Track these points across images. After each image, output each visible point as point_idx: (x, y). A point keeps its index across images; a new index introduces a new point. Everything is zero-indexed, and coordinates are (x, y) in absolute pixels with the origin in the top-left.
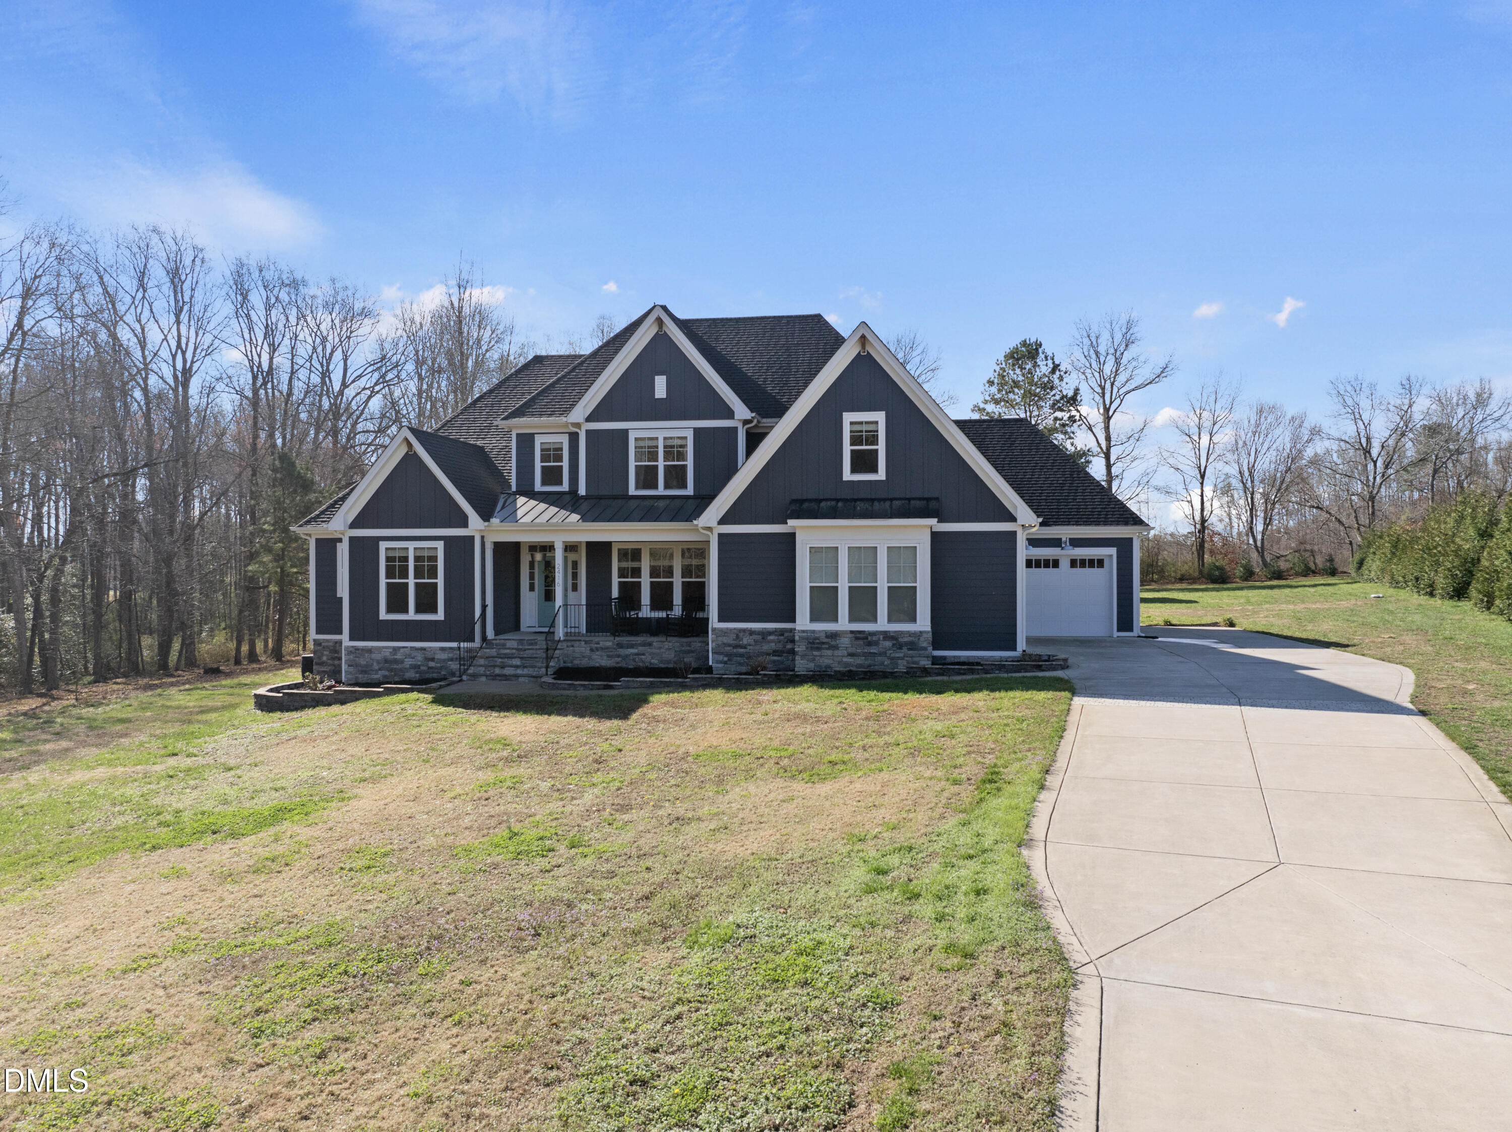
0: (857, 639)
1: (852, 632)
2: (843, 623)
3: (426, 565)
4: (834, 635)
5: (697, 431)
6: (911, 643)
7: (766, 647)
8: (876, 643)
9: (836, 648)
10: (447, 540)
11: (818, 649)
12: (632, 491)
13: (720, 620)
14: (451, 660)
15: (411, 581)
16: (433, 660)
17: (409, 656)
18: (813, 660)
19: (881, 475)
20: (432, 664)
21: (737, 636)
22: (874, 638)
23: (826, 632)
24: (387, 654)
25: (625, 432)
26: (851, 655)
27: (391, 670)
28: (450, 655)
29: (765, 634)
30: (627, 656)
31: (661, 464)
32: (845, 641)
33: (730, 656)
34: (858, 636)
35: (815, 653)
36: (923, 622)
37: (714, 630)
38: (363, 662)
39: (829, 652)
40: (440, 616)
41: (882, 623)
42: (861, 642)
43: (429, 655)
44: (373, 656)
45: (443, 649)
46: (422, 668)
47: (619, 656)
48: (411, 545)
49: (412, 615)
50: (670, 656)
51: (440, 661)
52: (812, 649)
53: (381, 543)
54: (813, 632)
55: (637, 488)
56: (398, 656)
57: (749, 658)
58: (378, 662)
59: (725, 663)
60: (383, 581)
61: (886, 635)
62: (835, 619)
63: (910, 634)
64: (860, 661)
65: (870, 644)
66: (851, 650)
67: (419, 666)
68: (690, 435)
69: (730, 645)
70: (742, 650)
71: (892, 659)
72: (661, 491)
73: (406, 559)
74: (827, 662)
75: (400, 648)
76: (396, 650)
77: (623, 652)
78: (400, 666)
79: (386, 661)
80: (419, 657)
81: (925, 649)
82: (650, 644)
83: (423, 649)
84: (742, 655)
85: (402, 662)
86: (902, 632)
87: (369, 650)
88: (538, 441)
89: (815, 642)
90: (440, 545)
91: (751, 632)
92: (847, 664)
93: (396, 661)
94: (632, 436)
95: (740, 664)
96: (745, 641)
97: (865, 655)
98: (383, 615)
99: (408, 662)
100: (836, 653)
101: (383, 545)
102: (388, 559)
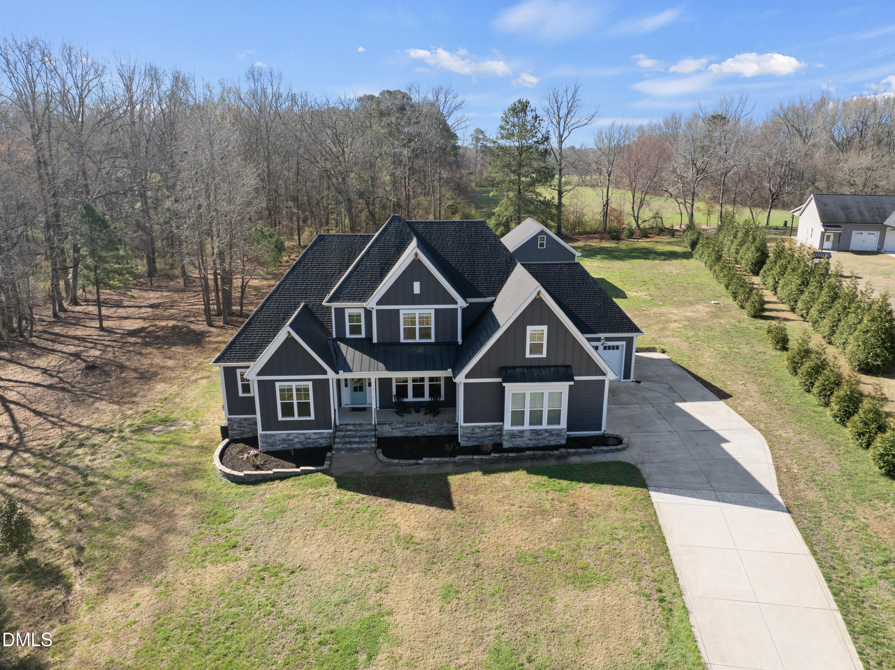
1: (530, 430)
2: (527, 426)
3: (302, 392)
4: (522, 432)
5: (436, 310)
6: (558, 434)
7: (487, 434)
8: (542, 434)
9: (523, 437)
10: (314, 381)
11: (515, 438)
12: (402, 340)
13: (464, 422)
14: (320, 438)
15: (295, 402)
16: (310, 438)
17: (297, 437)
18: (512, 442)
19: (544, 355)
20: (309, 441)
21: (473, 429)
22: (541, 432)
23: (518, 430)
24: (284, 437)
25: (398, 311)
26: (530, 440)
28: (319, 436)
29: (486, 428)
31: (417, 327)
32: (527, 434)
33: (469, 438)
34: (533, 431)
35: (514, 440)
36: (563, 424)
37: (461, 427)
38: (271, 441)
39: (520, 439)
40: (312, 417)
41: (545, 426)
42: (534, 434)
43: (308, 436)
44: (276, 438)
45: (315, 433)
46: (304, 443)
48: (294, 384)
49: (296, 418)
50: (433, 428)
51: (313, 439)
52: (512, 438)
53: (276, 383)
54: (512, 430)
55: (405, 338)
56: (290, 438)
57: (478, 438)
58: (279, 441)
59: (467, 441)
60: (279, 402)
61: (546, 431)
62: (523, 424)
63: (557, 430)
64: (533, 442)
65: (539, 435)
66: (530, 438)
68: (433, 312)
69: (469, 433)
70: (475, 435)
71: (548, 440)
72: (417, 340)
73: (291, 391)
74: (518, 443)
75: (291, 434)
76: (289, 435)
79: (284, 440)
80: (302, 438)
83: (304, 434)
84: (475, 437)
85: (293, 440)
86: (553, 429)
87: (274, 435)
88: (347, 312)
89: (513, 435)
90: (310, 384)
91: (480, 427)
92: (528, 444)
93: (289, 440)
94: (402, 313)
95: (474, 441)
96: (476, 431)
97: (536, 439)
98: (280, 418)
99: (296, 440)
100: (523, 439)
102: (281, 391)
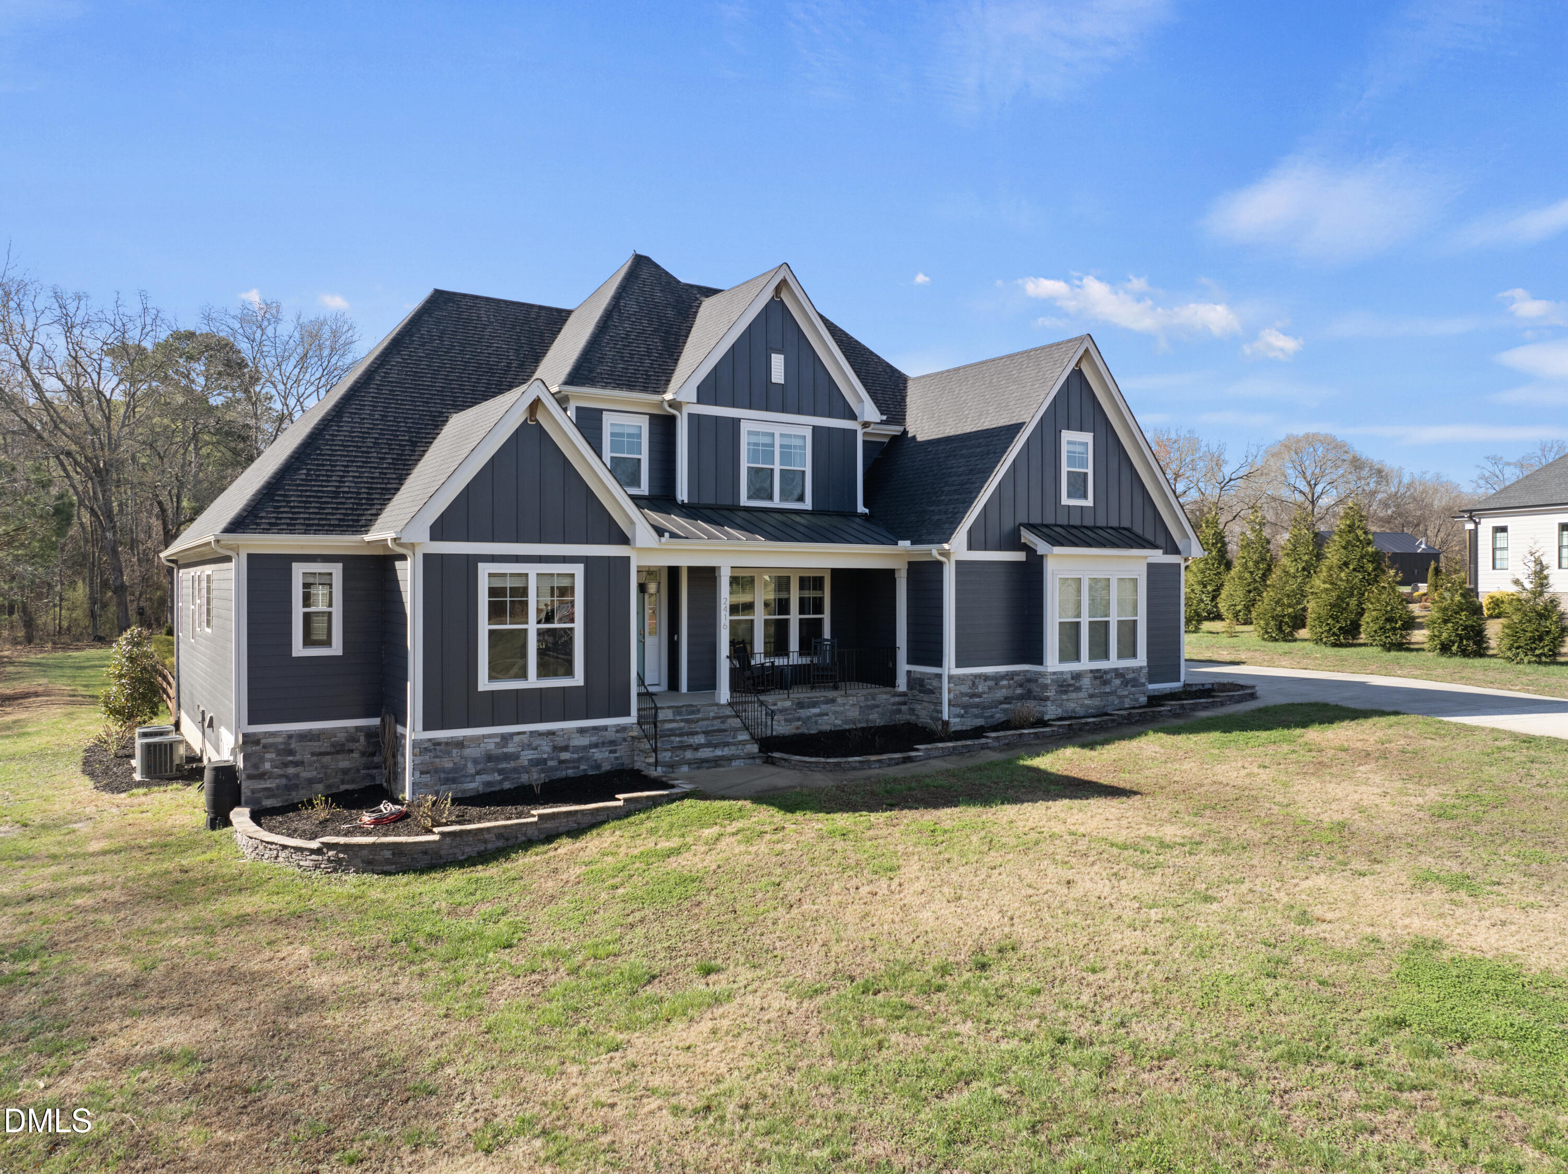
0: (1096, 678)
1: (1092, 671)
2: (1085, 662)
3: (554, 601)
4: (1077, 676)
5: (816, 430)
6: (1134, 679)
7: (1000, 694)
8: (1109, 682)
9: (1078, 689)
10: (587, 561)
11: (1066, 692)
12: (744, 501)
13: (957, 666)
14: (596, 745)
15: (532, 627)
16: (565, 748)
17: (529, 746)
18: (1061, 704)
19: (1092, 501)
20: (565, 756)
21: (974, 683)
22: (1109, 677)
23: (1071, 673)
24: (491, 746)
25: (736, 422)
26: (1091, 696)
27: (500, 772)
28: (594, 739)
29: (997, 678)
30: (809, 718)
31: (777, 467)
32: (1086, 682)
33: (965, 707)
35: (1064, 697)
36: (1141, 657)
37: (950, 678)
38: (448, 765)
39: (1074, 695)
40: (578, 679)
41: (1114, 660)
42: (1098, 682)
43: (560, 742)
44: (467, 752)
45: (582, 731)
46: (550, 763)
47: (799, 719)
48: (533, 570)
49: (533, 681)
50: (854, 713)
51: (577, 749)
52: (1060, 692)
53: (480, 565)
54: (1062, 673)
55: (750, 497)
56: (511, 749)
57: (984, 708)
58: (475, 761)
59: (962, 716)
60: (484, 626)
61: (1118, 673)
62: (1078, 658)
63: (1132, 670)
64: (1096, 699)
65: (1104, 683)
66: (1091, 691)
67: (545, 761)
68: (808, 434)
69: (966, 695)
70: (977, 700)
71: (1120, 697)
72: (777, 502)
73: (524, 591)
74: (1072, 705)
75: (512, 735)
76: (506, 738)
77: (804, 713)
78: (512, 764)
79: (490, 758)
80: (545, 747)
81: (1144, 685)
82: (833, 701)
83: (552, 733)
84: (977, 706)
85: (515, 757)
86: (1128, 669)
87: (460, 744)
88: (608, 419)
90: (578, 570)
91: (986, 678)
93: (507, 757)
94: (745, 427)
95: (976, 716)
96: (980, 690)
97: (1101, 695)
98: (484, 684)
99: (527, 756)
100: (1080, 695)
101: (484, 570)
102: (493, 592)
